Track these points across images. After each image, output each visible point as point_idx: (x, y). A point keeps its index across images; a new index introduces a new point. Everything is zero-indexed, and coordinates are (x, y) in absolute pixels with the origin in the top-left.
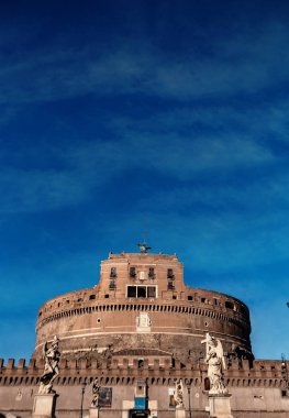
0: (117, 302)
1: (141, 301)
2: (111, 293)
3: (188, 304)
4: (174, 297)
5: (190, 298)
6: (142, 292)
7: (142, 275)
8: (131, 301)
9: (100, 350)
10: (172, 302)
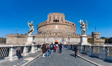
0: (51, 23)
1: (56, 23)
2: (50, 21)
3: (65, 24)
4: (63, 22)
5: (66, 22)
6: (56, 21)
7: (56, 17)
8: (54, 23)
9: (49, 32)
10: (62, 23)
